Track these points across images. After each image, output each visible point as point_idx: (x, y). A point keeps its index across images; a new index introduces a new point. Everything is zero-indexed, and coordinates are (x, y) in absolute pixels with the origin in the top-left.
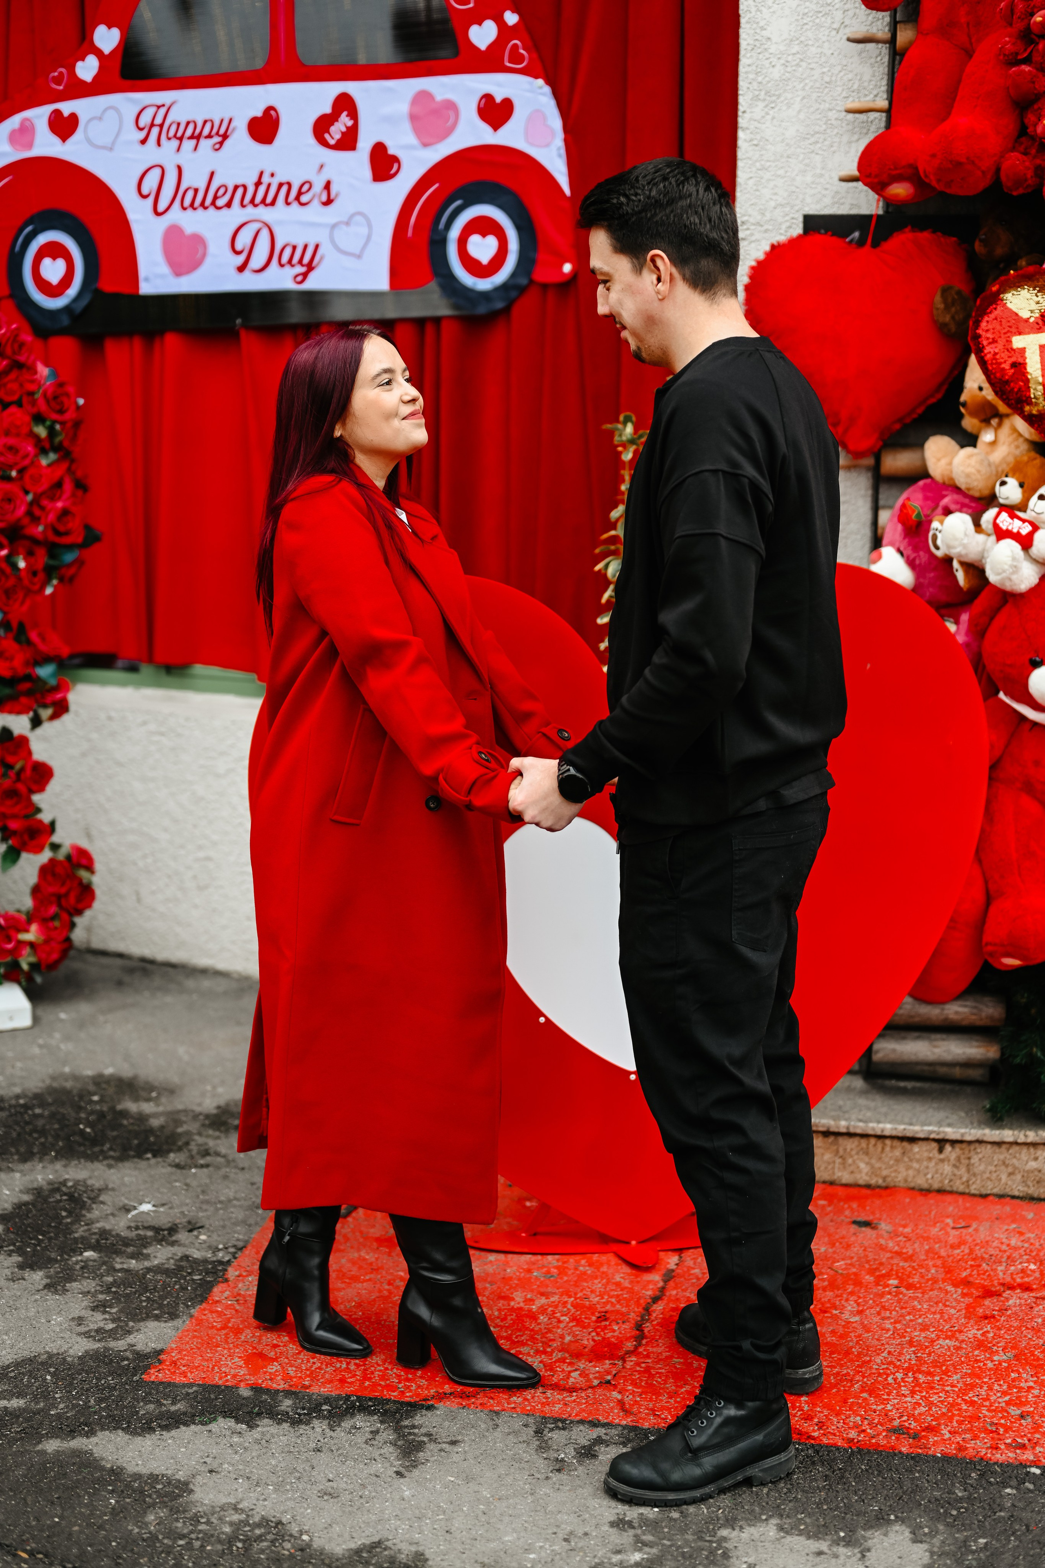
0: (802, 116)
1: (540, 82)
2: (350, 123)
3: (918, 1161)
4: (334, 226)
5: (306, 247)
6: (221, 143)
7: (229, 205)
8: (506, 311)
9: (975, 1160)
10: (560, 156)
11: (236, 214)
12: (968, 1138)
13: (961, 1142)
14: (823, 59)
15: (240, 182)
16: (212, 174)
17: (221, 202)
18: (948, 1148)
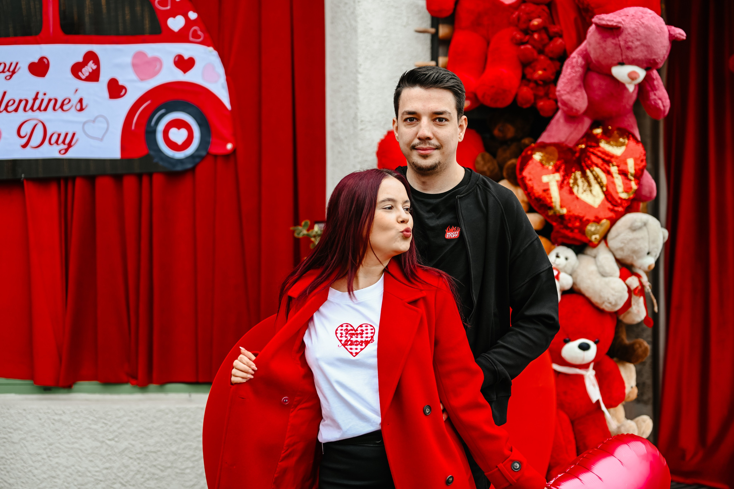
1: (211, 49)
2: (95, 67)
4: (85, 123)
5: (67, 134)
6: (11, 76)
7: (16, 110)
8: (193, 170)
10: (223, 87)
11: (21, 116)
15: (23, 97)
16: (5, 93)
17: (10, 109)
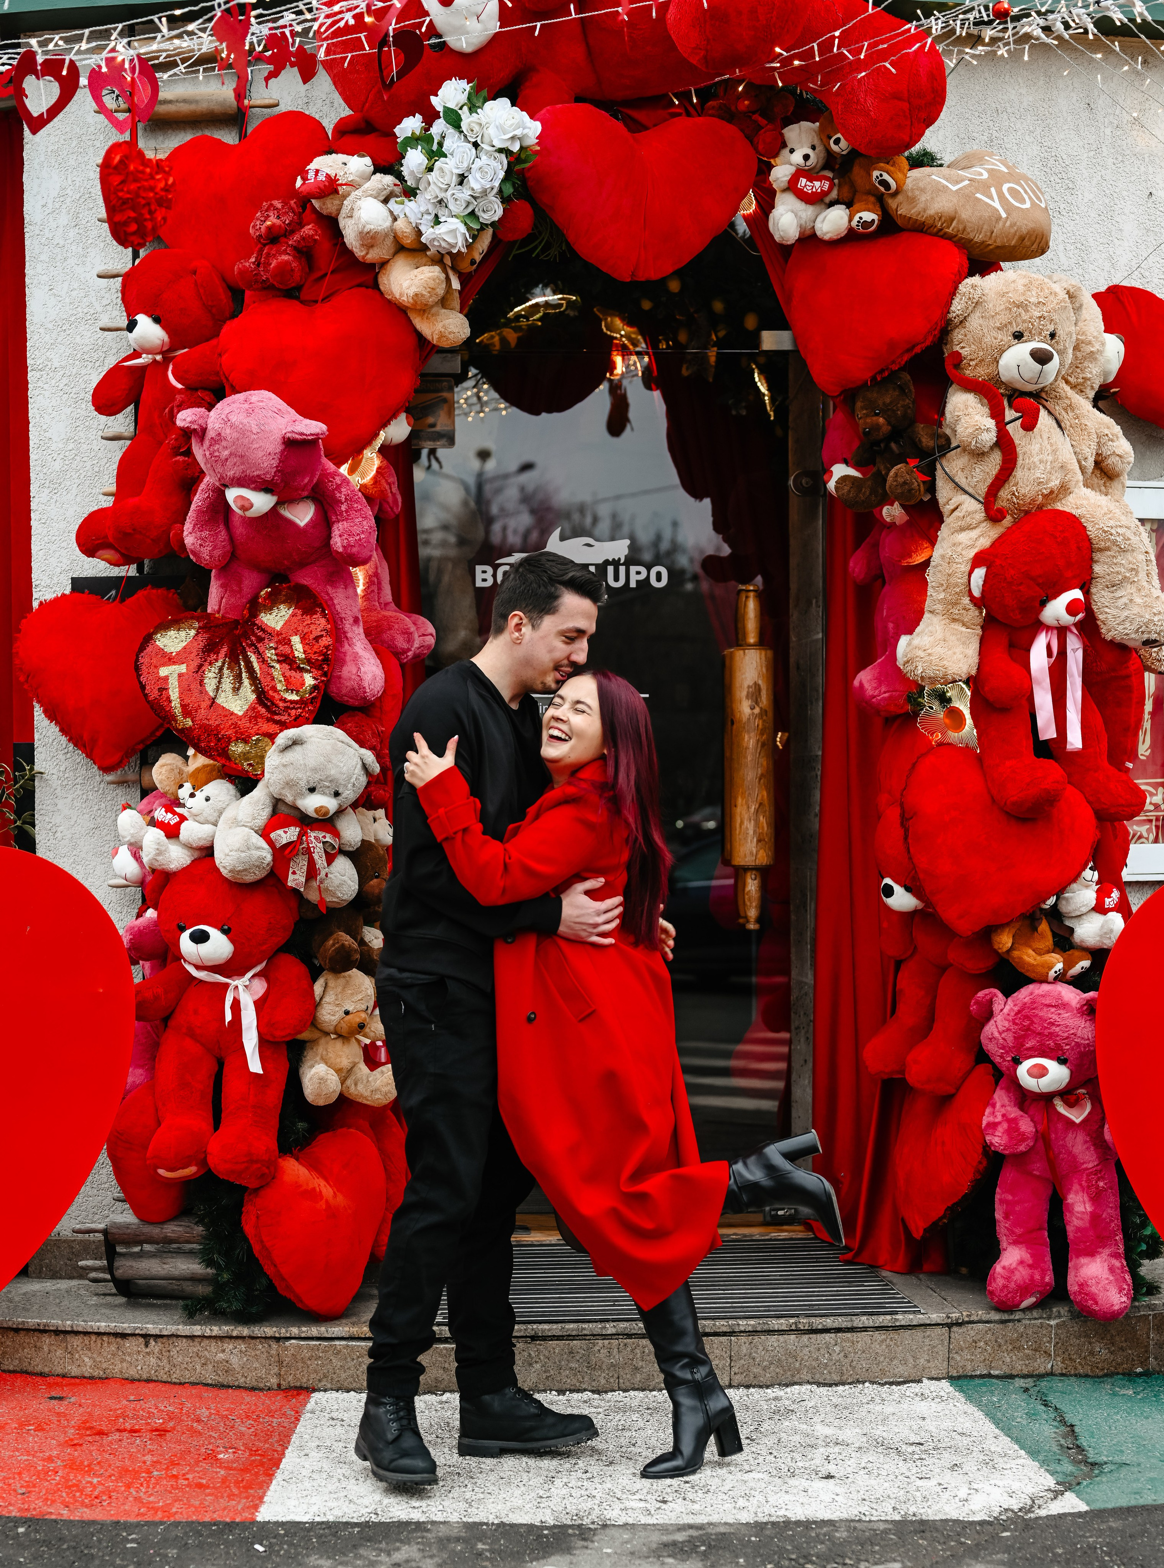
0: (78, 499)
3: (129, 1355)
9: (174, 1352)
12: (165, 1333)
13: (162, 1336)
14: (93, 454)
18: (152, 1342)
